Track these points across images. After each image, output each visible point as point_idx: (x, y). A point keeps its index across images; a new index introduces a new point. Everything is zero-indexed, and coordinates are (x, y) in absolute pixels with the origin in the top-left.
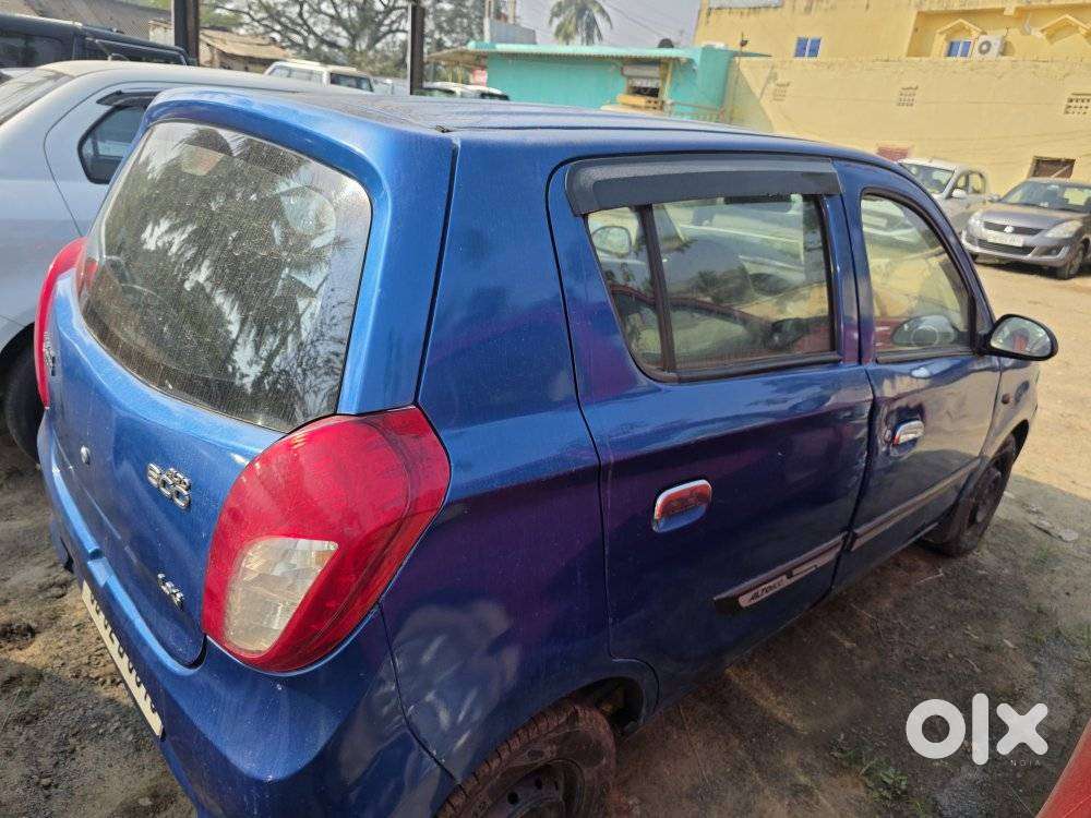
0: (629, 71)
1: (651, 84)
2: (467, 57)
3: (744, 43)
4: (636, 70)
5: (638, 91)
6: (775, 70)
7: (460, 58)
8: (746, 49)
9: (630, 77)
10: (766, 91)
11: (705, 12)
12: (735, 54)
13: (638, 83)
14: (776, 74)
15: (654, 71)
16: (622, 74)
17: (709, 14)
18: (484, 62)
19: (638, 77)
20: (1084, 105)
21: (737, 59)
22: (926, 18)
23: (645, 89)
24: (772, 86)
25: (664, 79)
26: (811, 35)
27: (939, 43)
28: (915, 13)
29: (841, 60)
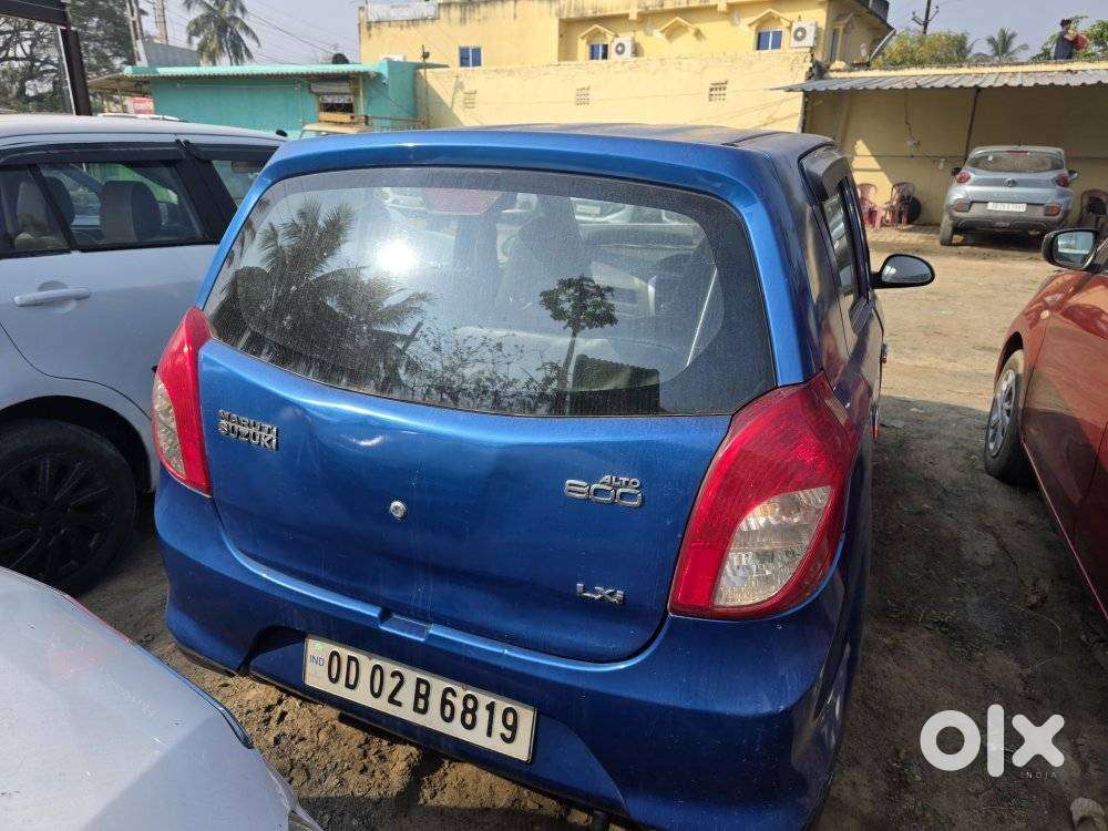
0: (317, 88)
1: (342, 100)
2: (123, 84)
3: (426, 56)
4: (325, 87)
5: (330, 108)
6: (461, 80)
7: (115, 85)
8: (428, 61)
9: (318, 95)
10: (456, 100)
11: (364, 26)
12: (419, 66)
13: (329, 100)
14: (461, 83)
15: (345, 88)
16: (311, 92)
17: (369, 28)
18: (145, 88)
19: (329, 94)
20: (722, 92)
21: (422, 71)
22: (568, 26)
23: (339, 105)
24: (461, 94)
25: (356, 94)
26: (472, 44)
27: (583, 48)
28: (556, 22)
29: (518, 66)
